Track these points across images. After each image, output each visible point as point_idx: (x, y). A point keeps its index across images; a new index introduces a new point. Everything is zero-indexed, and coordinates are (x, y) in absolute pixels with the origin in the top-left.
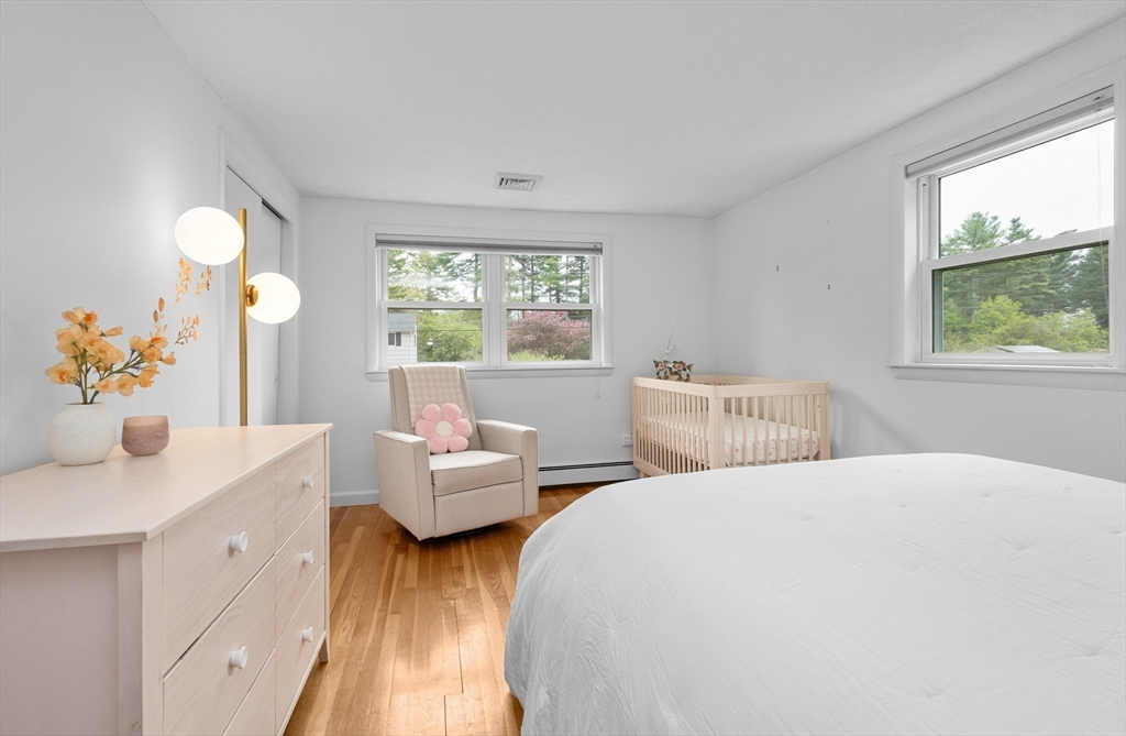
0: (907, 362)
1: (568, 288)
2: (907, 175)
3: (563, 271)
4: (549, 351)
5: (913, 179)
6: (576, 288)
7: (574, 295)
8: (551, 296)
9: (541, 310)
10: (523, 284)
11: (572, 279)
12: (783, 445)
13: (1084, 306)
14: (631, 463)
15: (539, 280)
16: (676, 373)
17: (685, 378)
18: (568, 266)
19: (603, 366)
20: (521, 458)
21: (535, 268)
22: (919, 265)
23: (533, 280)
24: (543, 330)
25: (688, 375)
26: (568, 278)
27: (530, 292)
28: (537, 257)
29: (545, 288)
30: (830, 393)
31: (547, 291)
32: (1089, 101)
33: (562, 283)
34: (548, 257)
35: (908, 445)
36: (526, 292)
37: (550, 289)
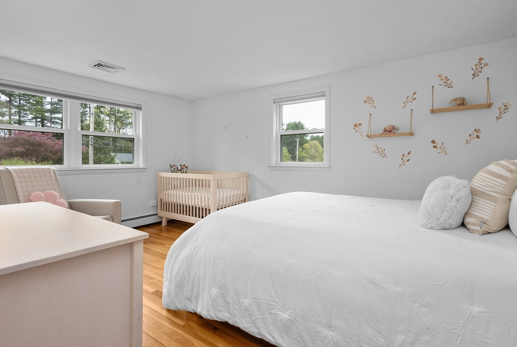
0: (274, 165)
1: (51, 118)
2: (274, 103)
3: (48, 107)
4: (37, 159)
5: (276, 104)
6: (59, 119)
7: (57, 123)
8: (36, 122)
9: (29, 131)
10: (10, 112)
11: (55, 113)
12: (235, 196)
13: (285, 146)
14: (157, 214)
15: (25, 110)
16: (180, 170)
17: (185, 172)
18: (52, 104)
19: (141, 167)
20: (111, 217)
21: (22, 101)
22: (277, 133)
23: (20, 110)
24: (32, 144)
25: (186, 171)
26: (52, 111)
27: (17, 118)
28: (23, 94)
29: (30, 116)
30: (248, 176)
31: (33, 118)
32: (320, 94)
33: (47, 114)
34: (34, 96)
35: (273, 192)
36: (12, 117)
37: (36, 118)
